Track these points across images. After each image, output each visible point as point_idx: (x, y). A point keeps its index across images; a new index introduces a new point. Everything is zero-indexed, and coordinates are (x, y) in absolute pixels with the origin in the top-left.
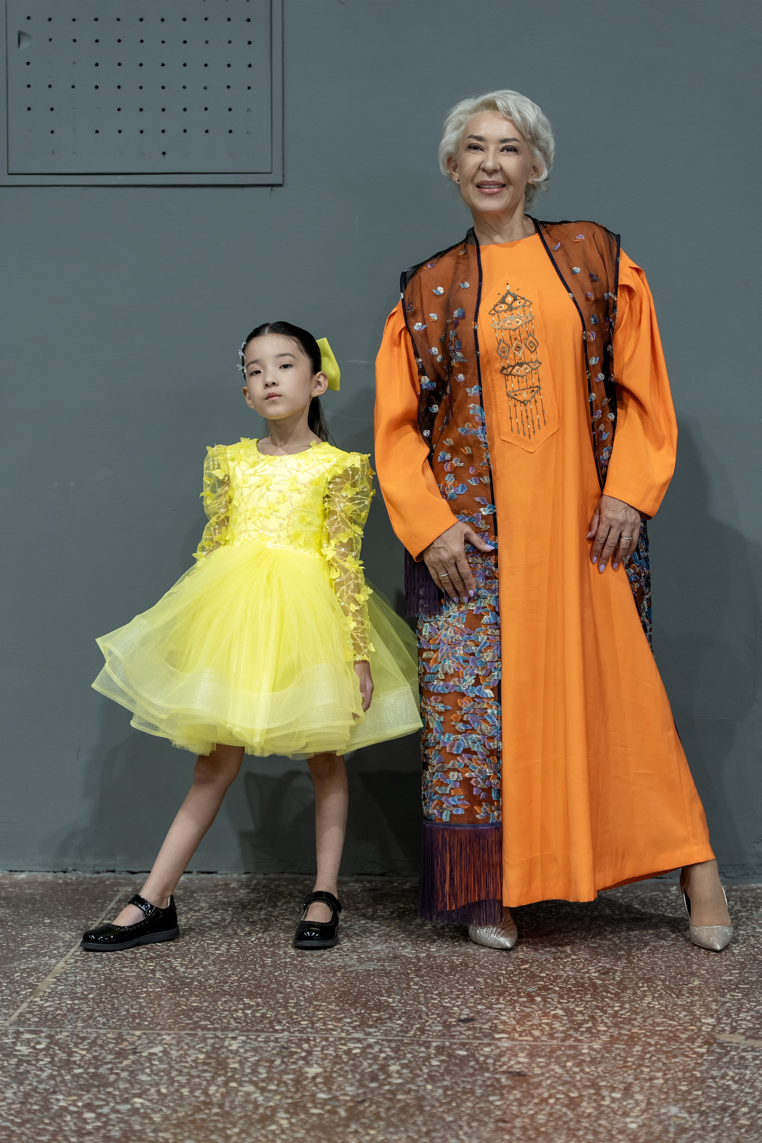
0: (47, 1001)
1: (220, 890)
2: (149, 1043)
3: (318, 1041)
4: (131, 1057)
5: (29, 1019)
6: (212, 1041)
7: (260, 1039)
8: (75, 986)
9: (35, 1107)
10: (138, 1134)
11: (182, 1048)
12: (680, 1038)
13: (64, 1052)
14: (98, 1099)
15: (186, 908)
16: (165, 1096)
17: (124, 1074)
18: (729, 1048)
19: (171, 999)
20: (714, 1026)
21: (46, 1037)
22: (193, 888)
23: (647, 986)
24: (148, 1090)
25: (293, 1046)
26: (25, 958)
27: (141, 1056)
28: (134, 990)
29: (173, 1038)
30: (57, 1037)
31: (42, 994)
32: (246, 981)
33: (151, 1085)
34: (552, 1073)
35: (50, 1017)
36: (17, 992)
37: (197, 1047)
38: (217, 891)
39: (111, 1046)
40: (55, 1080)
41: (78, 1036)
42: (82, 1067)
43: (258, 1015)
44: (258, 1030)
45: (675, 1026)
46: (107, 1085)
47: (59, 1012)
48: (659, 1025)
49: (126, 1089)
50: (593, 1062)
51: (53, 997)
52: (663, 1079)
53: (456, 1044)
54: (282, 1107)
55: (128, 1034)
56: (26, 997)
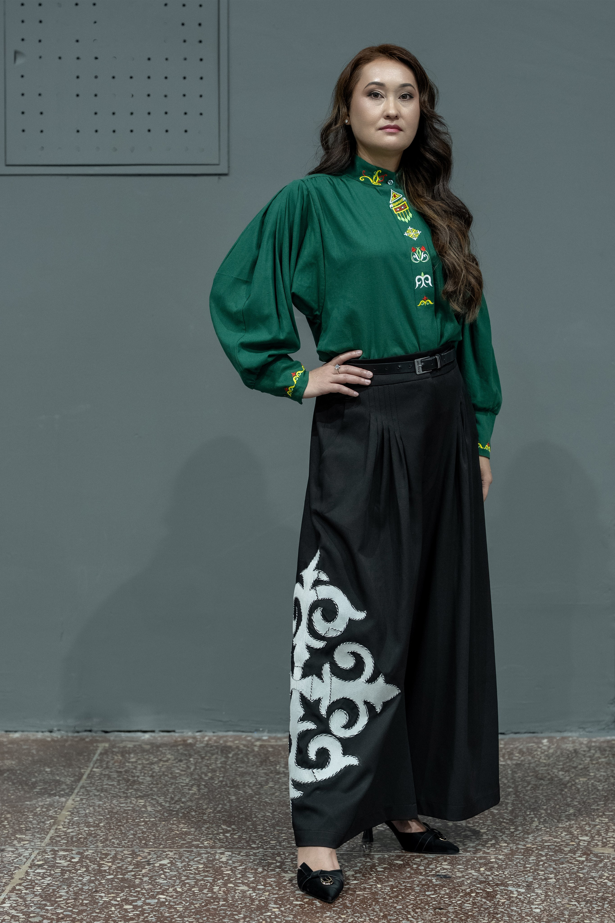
0: (69, 828)
1: (180, 745)
2: (157, 857)
3: (287, 855)
4: (146, 867)
5: (59, 841)
6: (206, 856)
7: (242, 854)
8: (87, 817)
9: (85, 902)
10: (169, 919)
11: (184, 861)
12: (564, 851)
13: (94, 864)
14: (131, 896)
15: (156, 759)
16: (182, 894)
17: (146, 879)
18: (602, 857)
19: (165, 826)
20: (589, 842)
21: (77, 854)
22: (158, 744)
23: (534, 814)
24: (168, 889)
25: (269, 858)
26: (40, 797)
27: (154, 866)
28: (134, 820)
29: (175, 854)
30: (85, 854)
31: (63, 823)
32: (219, 812)
33: (168, 886)
34: (470, 876)
35: (74, 839)
36: (43, 822)
37: (195, 859)
38: (177, 746)
39: (129, 859)
40: (95, 884)
41: (101, 852)
42: (112, 874)
43: (235, 837)
44: (238, 848)
45: (559, 842)
46: (135, 886)
47: (80, 836)
48: (546, 842)
49: (150, 889)
50: (500, 867)
51: (72, 825)
52: (555, 879)
53: (393, 856)
54: (272, 900)
55: (139, 851)
56: (51, 826)
